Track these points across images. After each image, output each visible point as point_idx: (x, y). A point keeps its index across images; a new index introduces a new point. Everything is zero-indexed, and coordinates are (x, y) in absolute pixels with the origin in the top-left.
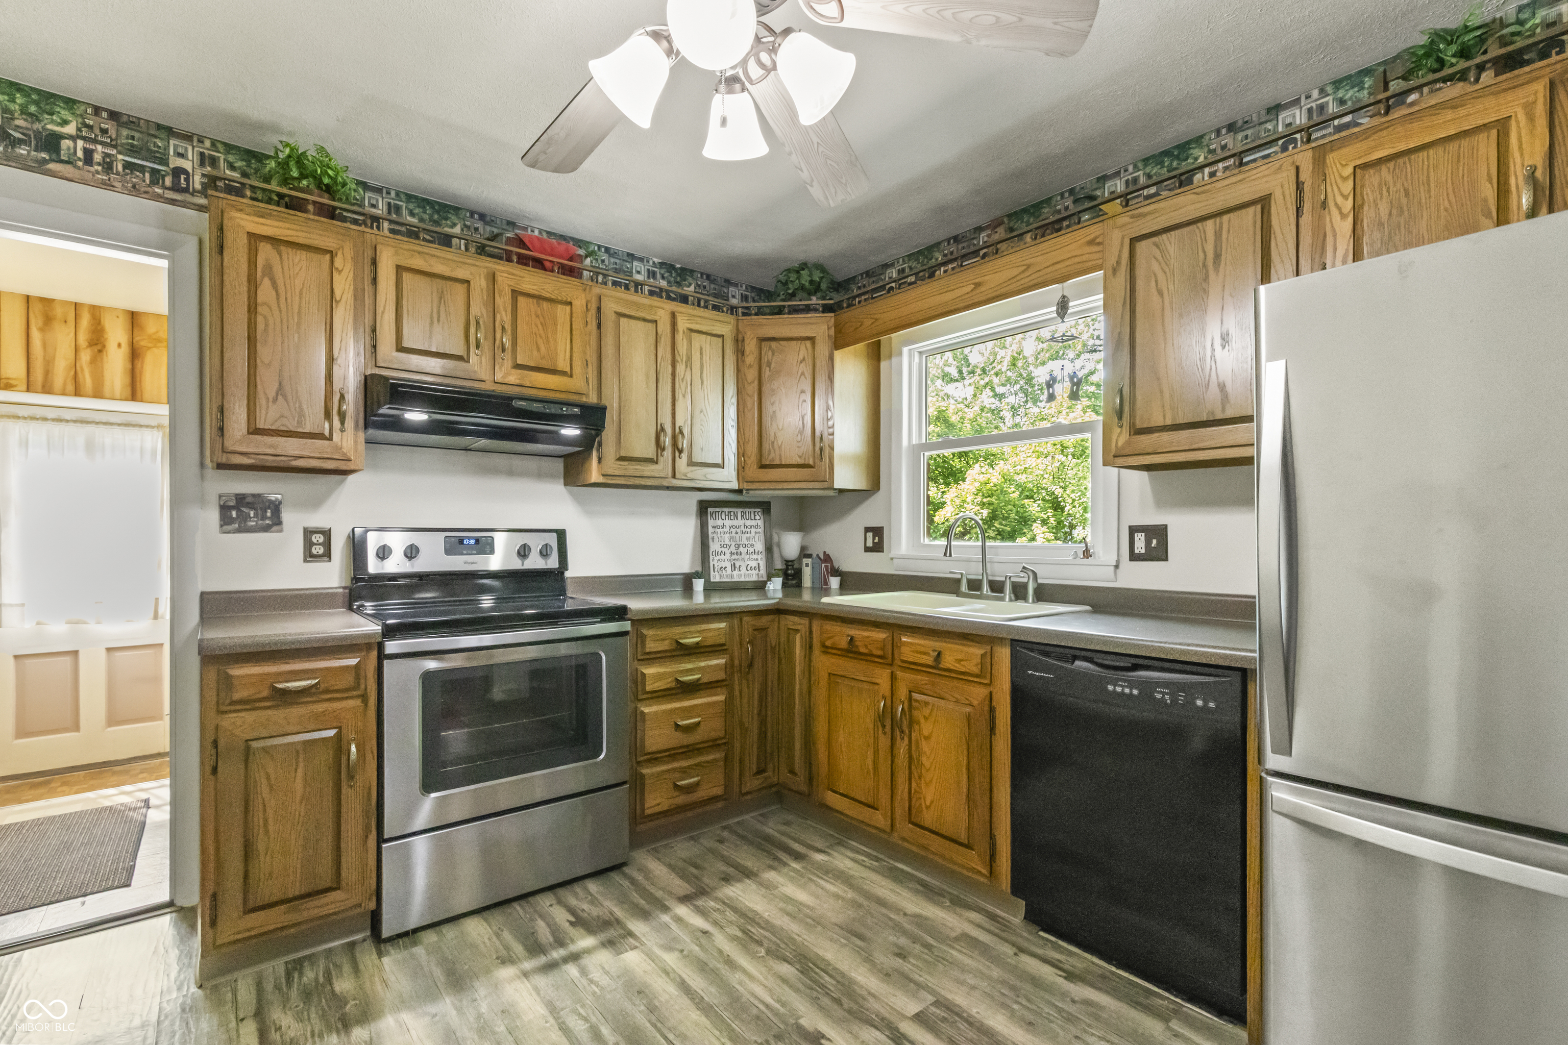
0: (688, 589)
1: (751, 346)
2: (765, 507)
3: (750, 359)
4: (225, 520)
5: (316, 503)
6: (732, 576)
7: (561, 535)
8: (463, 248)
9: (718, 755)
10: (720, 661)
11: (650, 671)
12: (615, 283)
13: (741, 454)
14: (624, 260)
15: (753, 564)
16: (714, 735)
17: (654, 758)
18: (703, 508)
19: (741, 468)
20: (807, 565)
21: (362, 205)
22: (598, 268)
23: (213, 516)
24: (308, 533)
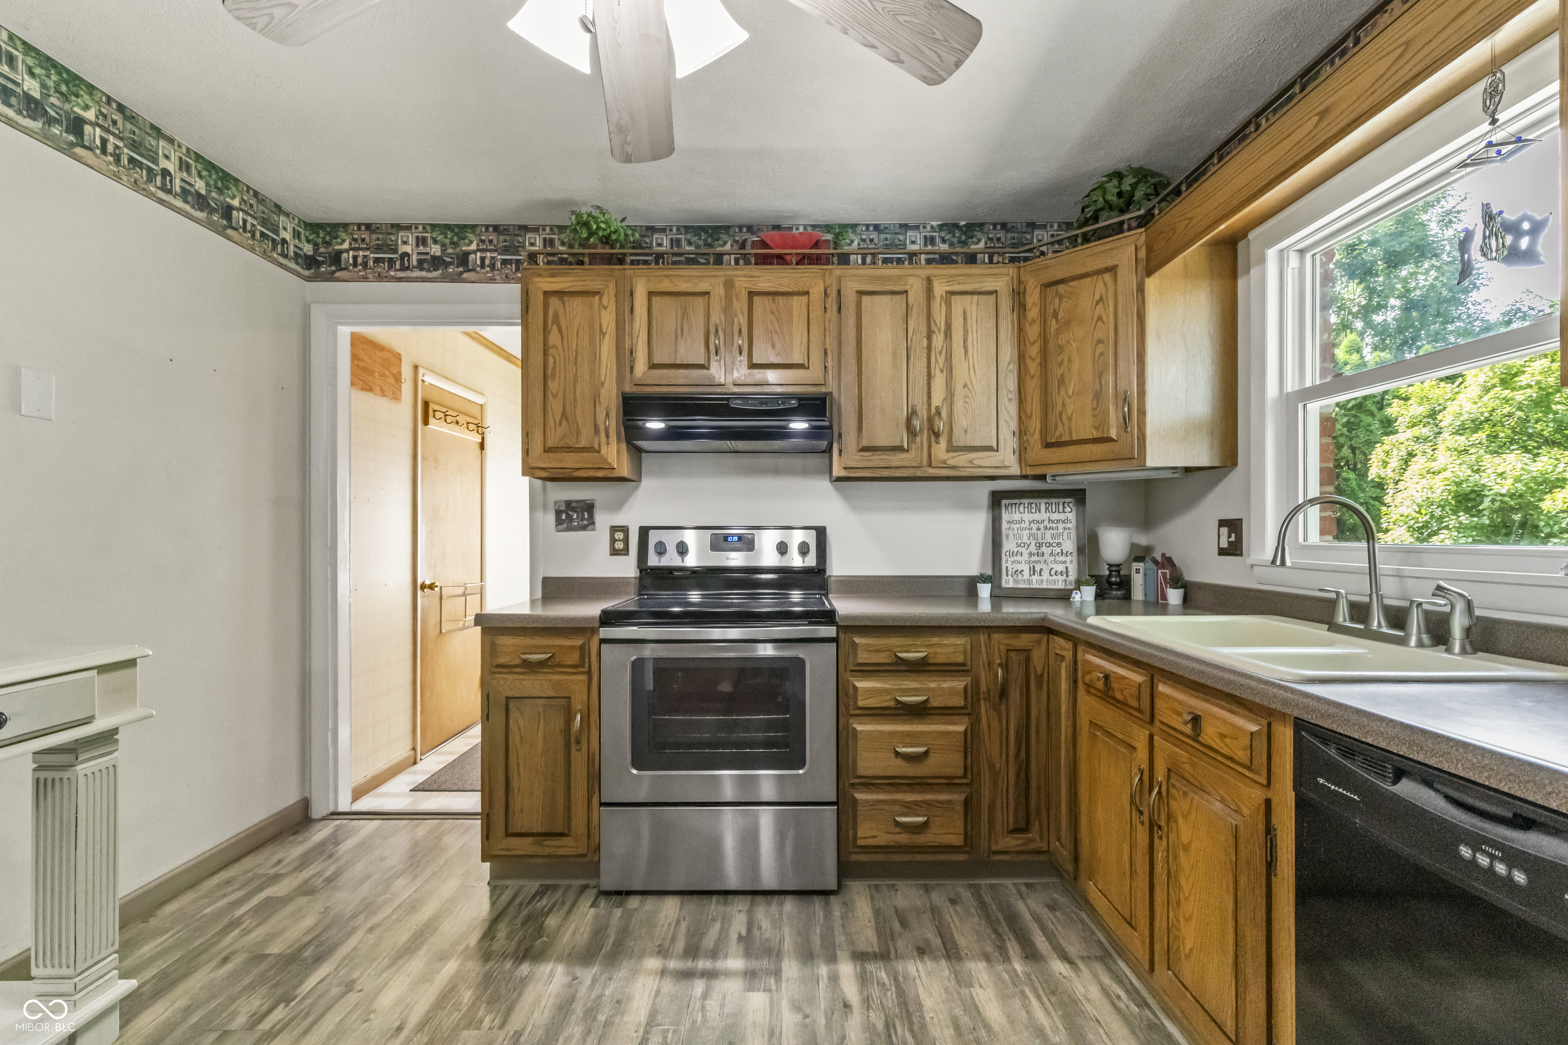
0: (972, 594)
1: (1033, 298)
2: (1078, 496)
3: (1033, 313)
4: (559, 522)
5: (618, 506)
6: (1030, 582)
7: (821, 533)
8: (733, 262)
9: (957, 797)
10: (958, 684)
11: (862, 684)
12: (885, 261)
13: (1022, 433)
14: (896, 233)
15: (1060, 568)
16: (948, 771)
17: (870, 783)
18: (997, 500)
19: (1022, 452)
20: (1138, 571)
21: (651, 247)
22: (867, 248)
23: (551, 518)
24: (614, 529)
